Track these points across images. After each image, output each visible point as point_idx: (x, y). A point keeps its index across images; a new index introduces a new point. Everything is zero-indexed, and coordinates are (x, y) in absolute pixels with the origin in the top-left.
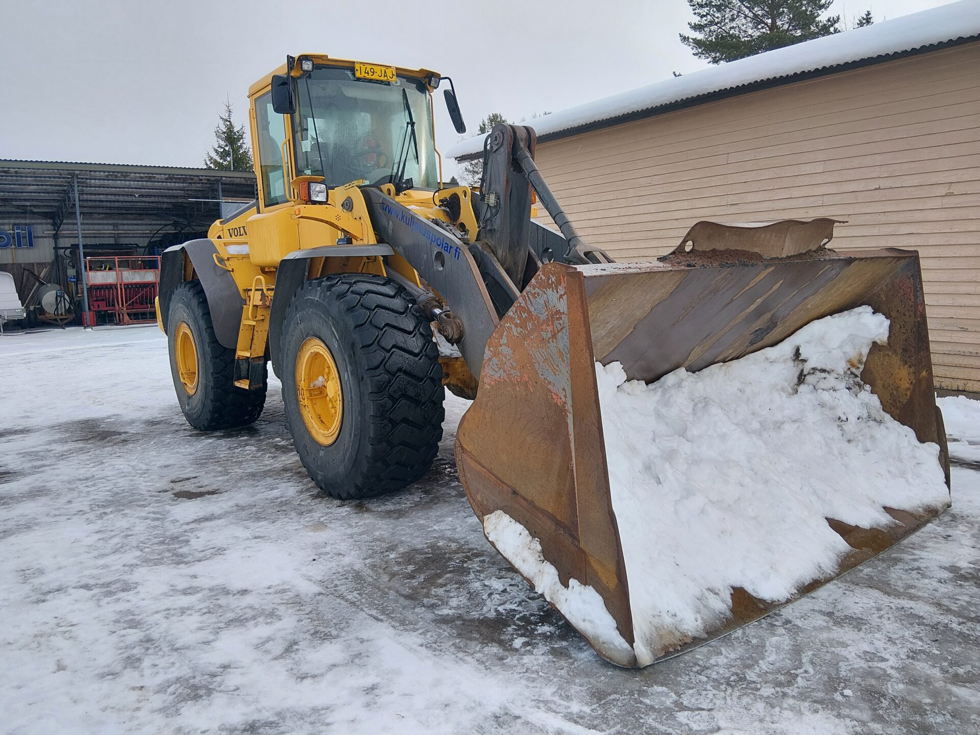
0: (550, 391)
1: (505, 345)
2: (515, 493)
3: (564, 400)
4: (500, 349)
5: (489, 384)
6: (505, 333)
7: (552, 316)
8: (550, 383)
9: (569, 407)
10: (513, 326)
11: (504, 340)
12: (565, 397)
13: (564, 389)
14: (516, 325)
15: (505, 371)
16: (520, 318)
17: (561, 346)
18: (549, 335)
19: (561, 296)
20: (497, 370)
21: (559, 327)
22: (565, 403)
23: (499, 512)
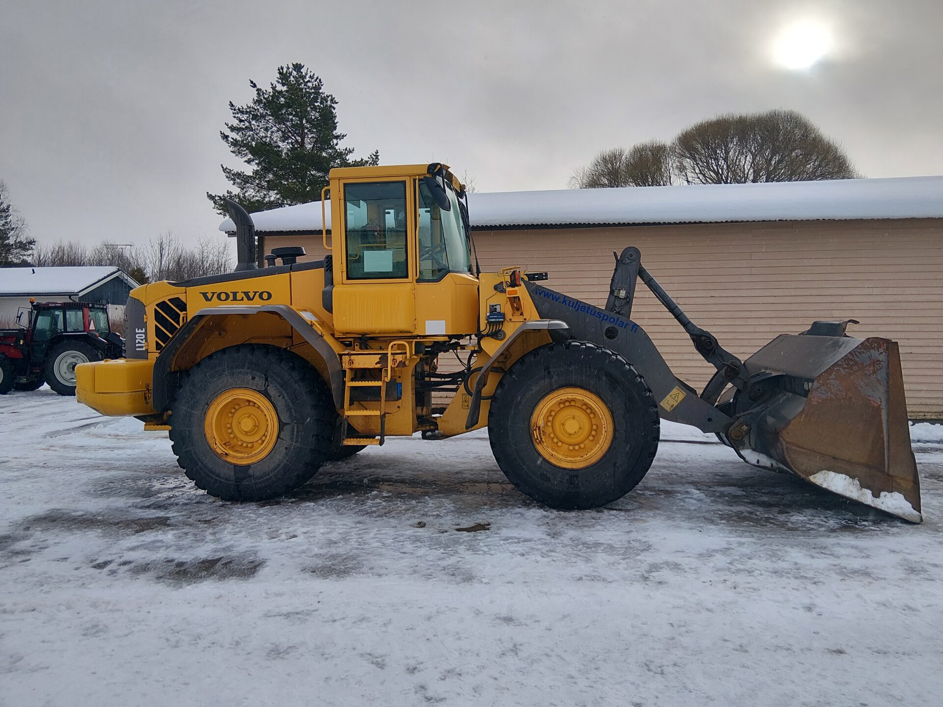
0: (869, 400)
1: (834, 379)
2: (834, 458)
3: (879, 403)
4: (828, 382)
5: (817, 402)
6: (834, 373)
7: (874, 363)
8: (870, 396)
9: (883, 405)
10: (841, 369)
11: (833, 376)
12: (881, 402)
13: (880, 398)
14: (844, 368)
15: (832, 393)
16: (848, 364)
17: (879, 377)
18: (871, 372)
19: (881, 353)
20: (825, 393)
21: (878, 368)
22: (881, 404)
23: (823, 472)
